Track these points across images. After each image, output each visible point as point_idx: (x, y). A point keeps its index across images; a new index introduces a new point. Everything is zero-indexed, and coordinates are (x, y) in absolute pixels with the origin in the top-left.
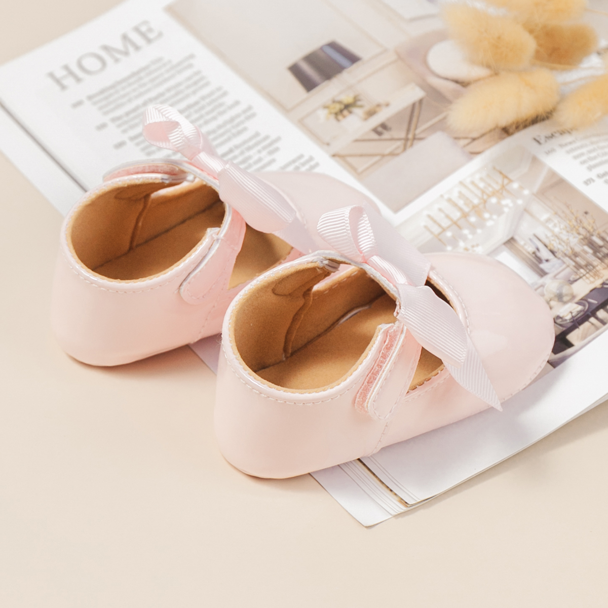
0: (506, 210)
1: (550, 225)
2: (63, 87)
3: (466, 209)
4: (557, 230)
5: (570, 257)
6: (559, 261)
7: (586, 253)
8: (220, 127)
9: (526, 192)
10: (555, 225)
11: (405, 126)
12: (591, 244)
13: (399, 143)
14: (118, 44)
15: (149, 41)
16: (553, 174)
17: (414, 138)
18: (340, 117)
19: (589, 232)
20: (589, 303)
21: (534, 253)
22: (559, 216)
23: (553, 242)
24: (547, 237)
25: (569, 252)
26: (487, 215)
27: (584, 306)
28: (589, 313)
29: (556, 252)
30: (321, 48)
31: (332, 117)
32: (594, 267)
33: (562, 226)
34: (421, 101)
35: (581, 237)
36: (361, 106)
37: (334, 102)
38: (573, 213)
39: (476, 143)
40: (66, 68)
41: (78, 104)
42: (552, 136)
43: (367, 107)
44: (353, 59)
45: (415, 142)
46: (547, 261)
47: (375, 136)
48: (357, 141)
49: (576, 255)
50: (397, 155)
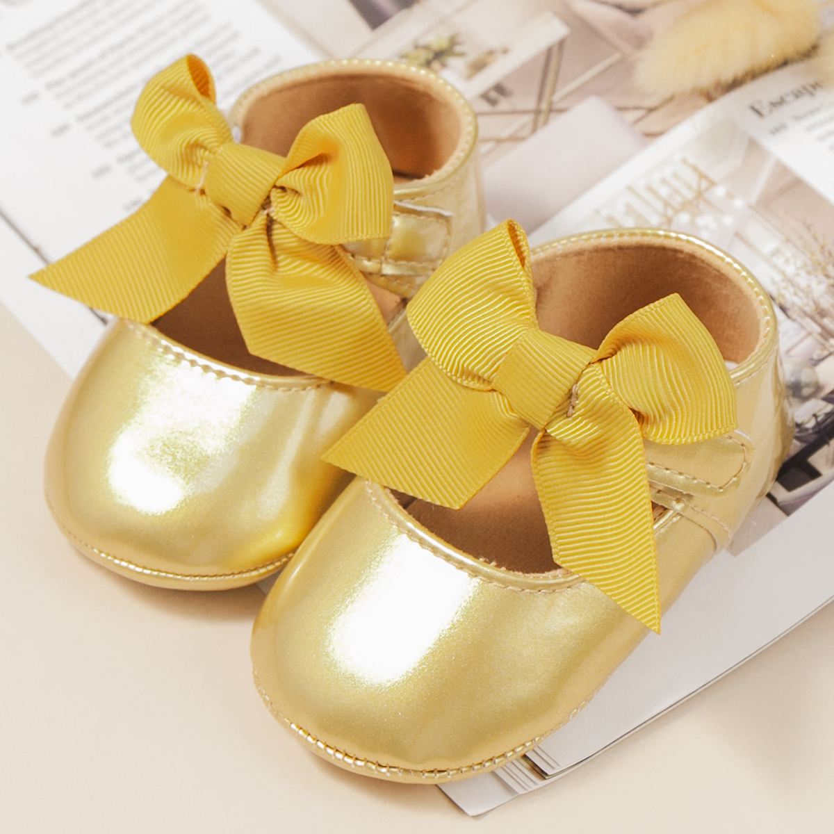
1: (779, 261)
4: (790, 270)
5: (812, 318)
6: (795, 325)
9: (739, 203)
10: (787, 261)
11: (535, 88)
13: (527, 119)
16: (782, 170)
17: (551, 110)
22: (795, 246)
23: (783, 292)
24: (774, 283)
29: (789, 309)
33: (799, 263)
34: (561, 44)
36: (462, 55)
37: (417, 47)
38: (816, 239)
39: (653, 116)
42: (781, 102)
43: (473, 56)
45: (553, 115)
47: (485, 107)
49: (822, 313)
50: (523, 139)
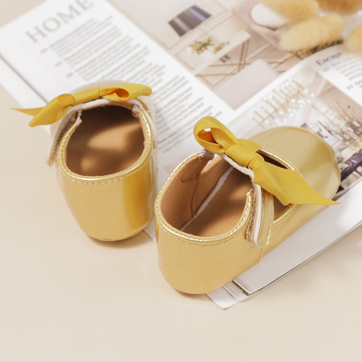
0: (301, 106)
1: (328, 115)
2: (35, 41)
3: (277, 107)
4: (332, 118)
5: (340, 135)
6: (334, 137)
7: (349, 131)
8: (128, 61)
9: (313, 95)
11: (239, 56)
12: (352, 126)
13: (236, 67)
14: (67, 12)
15: (85, 9)
16: (328, 83)
17: (245, 64)
18: (200, 52)
19: (351, 118)
20: (353, 163)
21: (318, 133)
22: (333, 110)
23: (329, 126)
24: (326, 123)
25: (339, 131)
26: (289, 110)
27: (349, 164)
28: (352, 169)
29: (332, 132)
30: (188, 10)
31: (195, 52)
32: (355, 140)
33: (335, 115)
34: (248, 41)
35: (347, 122)
36: (212, 45)
37: (196, 42)
38: (341, 107)
39: (281, 65)
40: (37, 28)
41: (44, 51)
42: (327, 60)
43: (216, 45)
44: (207, 16)
45: (245, 66)
46: (326, 137)
47: (221, 63)
48: (211, 66)
49: (343, 133)
50: (235, 74)
